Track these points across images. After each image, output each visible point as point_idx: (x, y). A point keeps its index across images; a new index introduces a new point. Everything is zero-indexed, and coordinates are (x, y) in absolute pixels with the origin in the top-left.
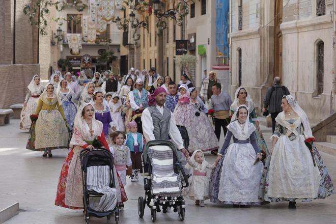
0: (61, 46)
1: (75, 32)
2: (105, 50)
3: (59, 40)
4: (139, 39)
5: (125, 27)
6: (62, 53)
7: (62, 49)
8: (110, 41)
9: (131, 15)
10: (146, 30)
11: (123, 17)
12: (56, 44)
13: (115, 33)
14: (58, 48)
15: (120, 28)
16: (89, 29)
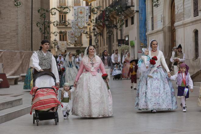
0: (56, 49)
1: (63, 40)
2: (79, 50)
3: (55, 45)
4: (98, 42)
5: (90, 37)
6: (56, 52)
7: (57, 50)
8: (82, 45)
9: (93, 29)
10: (101, 37)
11: (89, 31)
12: (54, 48)
13: (85, 41)
14: (55, 50)
15: (87, 38)
16: (71, 37)
